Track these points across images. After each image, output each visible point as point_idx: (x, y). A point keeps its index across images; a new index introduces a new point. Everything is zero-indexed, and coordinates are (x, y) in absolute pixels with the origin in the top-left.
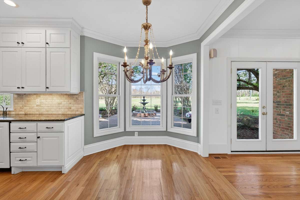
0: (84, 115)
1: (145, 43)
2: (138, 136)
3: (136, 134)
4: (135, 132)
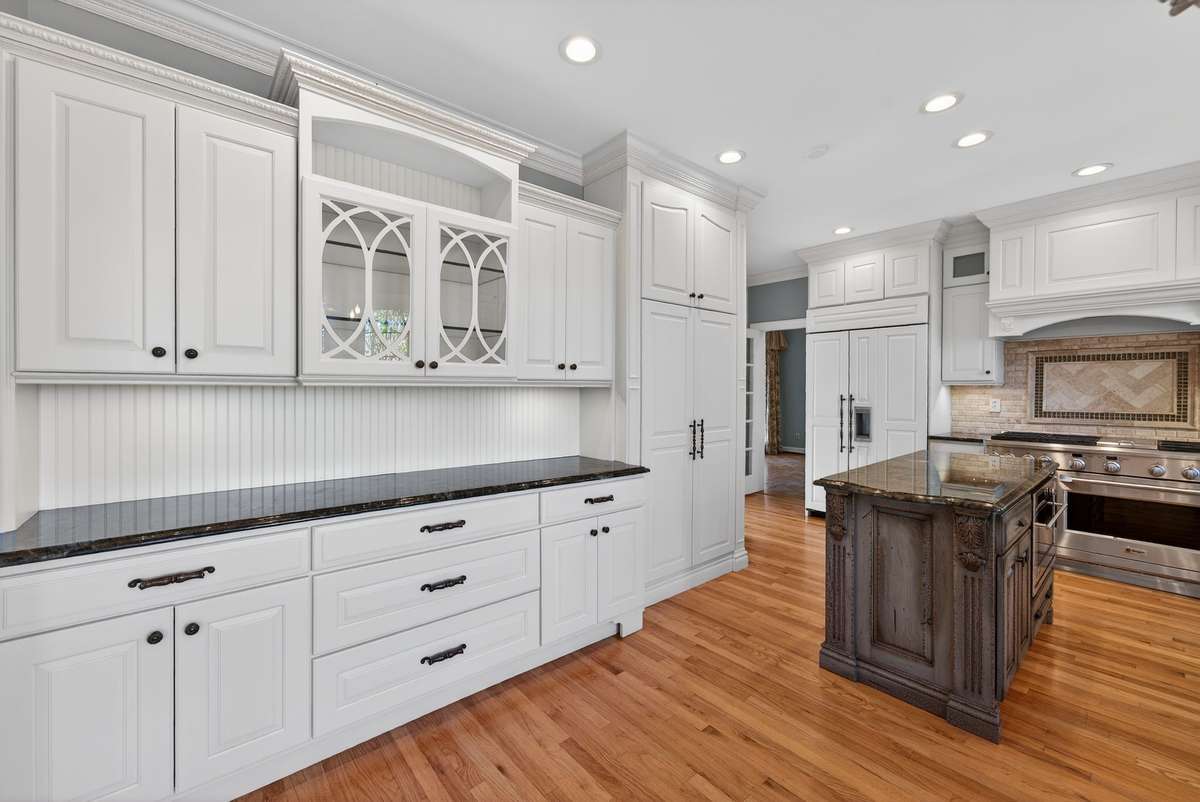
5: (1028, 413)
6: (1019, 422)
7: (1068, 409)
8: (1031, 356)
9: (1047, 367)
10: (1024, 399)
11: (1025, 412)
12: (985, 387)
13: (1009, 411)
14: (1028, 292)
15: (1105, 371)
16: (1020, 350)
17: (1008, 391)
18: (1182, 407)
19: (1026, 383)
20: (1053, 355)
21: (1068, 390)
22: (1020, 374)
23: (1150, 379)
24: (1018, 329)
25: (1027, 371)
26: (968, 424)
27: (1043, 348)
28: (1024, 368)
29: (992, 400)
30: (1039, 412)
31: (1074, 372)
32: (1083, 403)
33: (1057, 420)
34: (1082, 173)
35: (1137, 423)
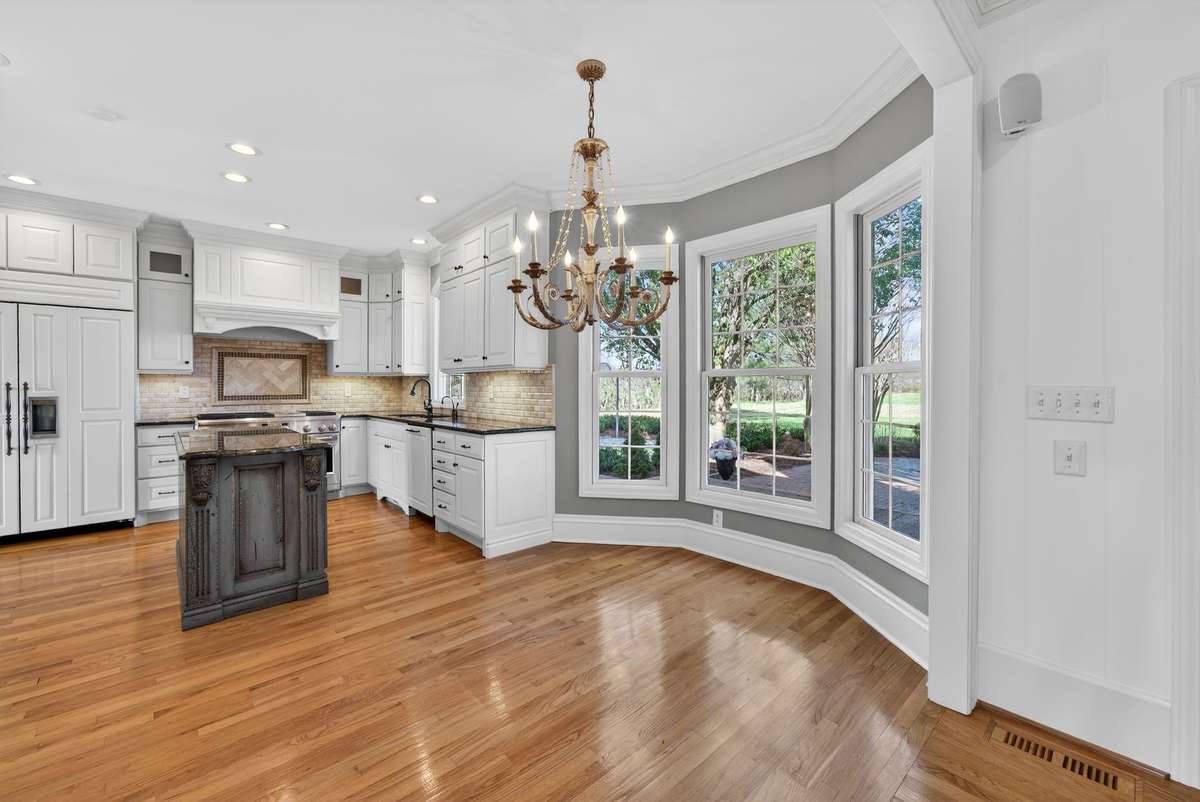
0: (554, 428)
1: (584, 202)
2: (725, 526)
3: (718, 516)
4: (715, 512)
5: (213, 396)
6: (205, 406)
7: (242, 392)
8: (214, 350)
9: (227, 361)
10: (208, 385)
11: (210, 396)
12: (175, 376)
13: (197, 396)
14: (223, 300)
15: (264, 365)
16: (206, 345)
17: (196, 380)
18: (304, 390)
19: (211, 373)
20: (231, 351)
21: (243, 379)
22: (206, 365)
23: (290, 371)
24: (219, 328)
25: (211, 363)
26: (159, 410)
27: (225, 345)
28: (208, 360)
29: (181, 388)
30: (221, 397)
31: (245, 365)
32: (251, 388)
33: (234, 402)
34: (272, 226)
35: (283, 401)
